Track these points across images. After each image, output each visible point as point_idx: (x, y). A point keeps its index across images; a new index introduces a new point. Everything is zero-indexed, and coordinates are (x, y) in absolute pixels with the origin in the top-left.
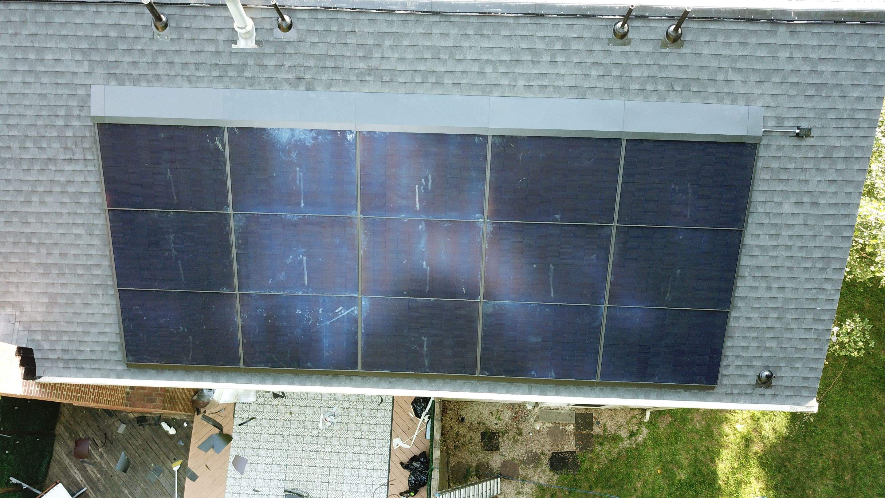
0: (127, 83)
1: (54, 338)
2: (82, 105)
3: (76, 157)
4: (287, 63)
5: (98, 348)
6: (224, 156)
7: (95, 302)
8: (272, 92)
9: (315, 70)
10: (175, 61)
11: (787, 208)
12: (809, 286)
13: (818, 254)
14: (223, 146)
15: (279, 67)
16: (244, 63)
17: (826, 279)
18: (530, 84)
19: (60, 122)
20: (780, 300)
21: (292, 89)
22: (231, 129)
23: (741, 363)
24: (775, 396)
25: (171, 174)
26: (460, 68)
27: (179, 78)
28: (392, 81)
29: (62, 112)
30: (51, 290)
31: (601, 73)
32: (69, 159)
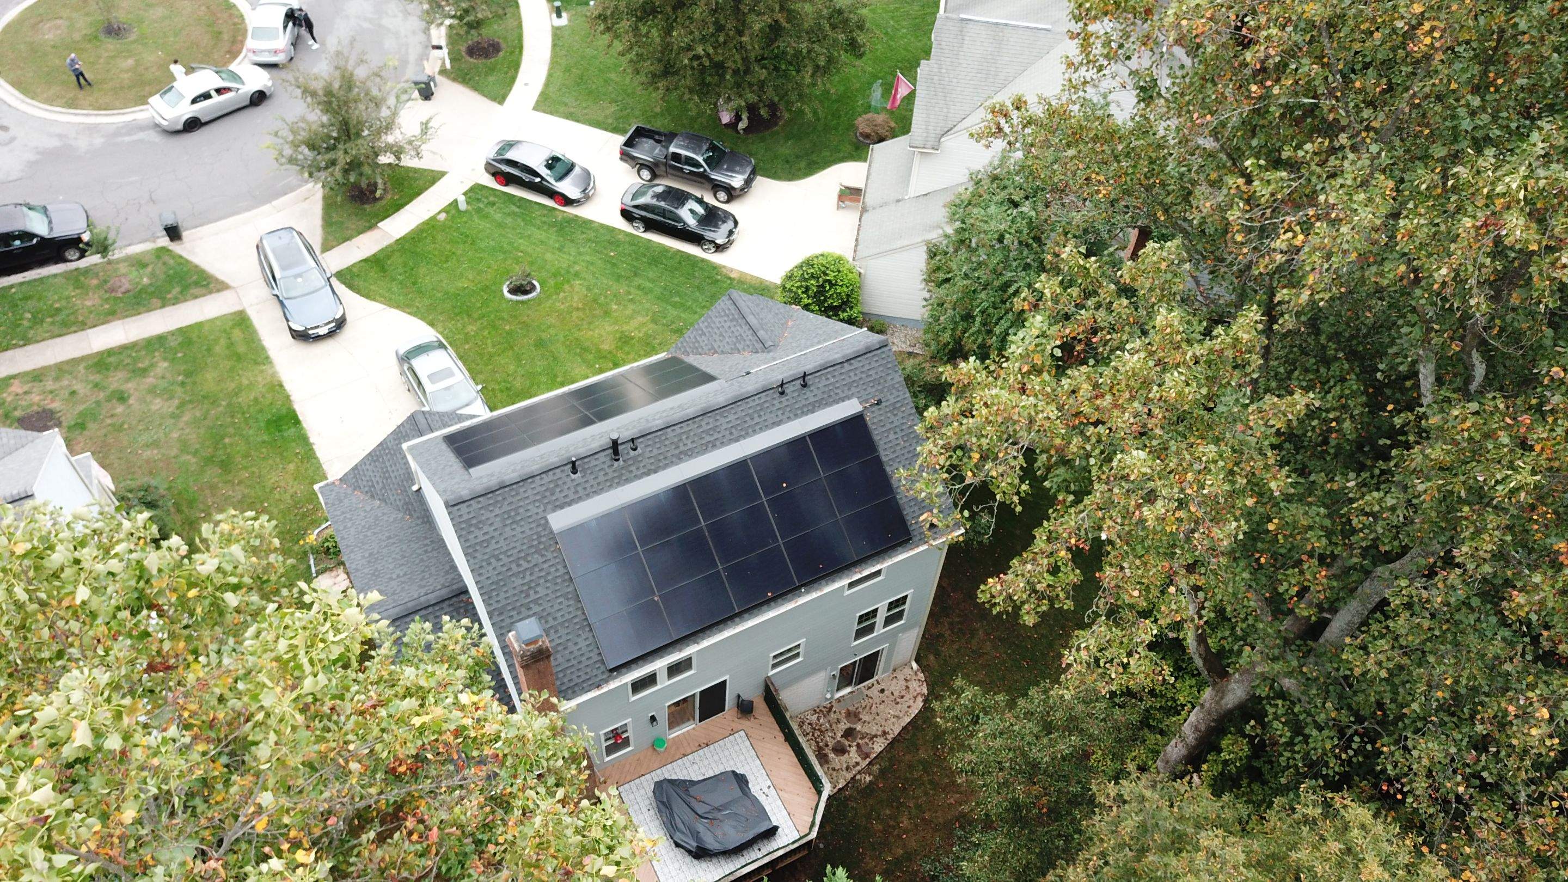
0: (565, 507)
1: (562, 675)
2: (545, 528)
8: (638, 481)
9: (655, 463)
10: (586, 486)
16: (620, 474)
18: (754, 429)
21: (647, 476)
23: (916, 521)
26: (720, 435)
27: (591, 494)
28: (693, 454)
29: (535, 537)
31: (782, 412)
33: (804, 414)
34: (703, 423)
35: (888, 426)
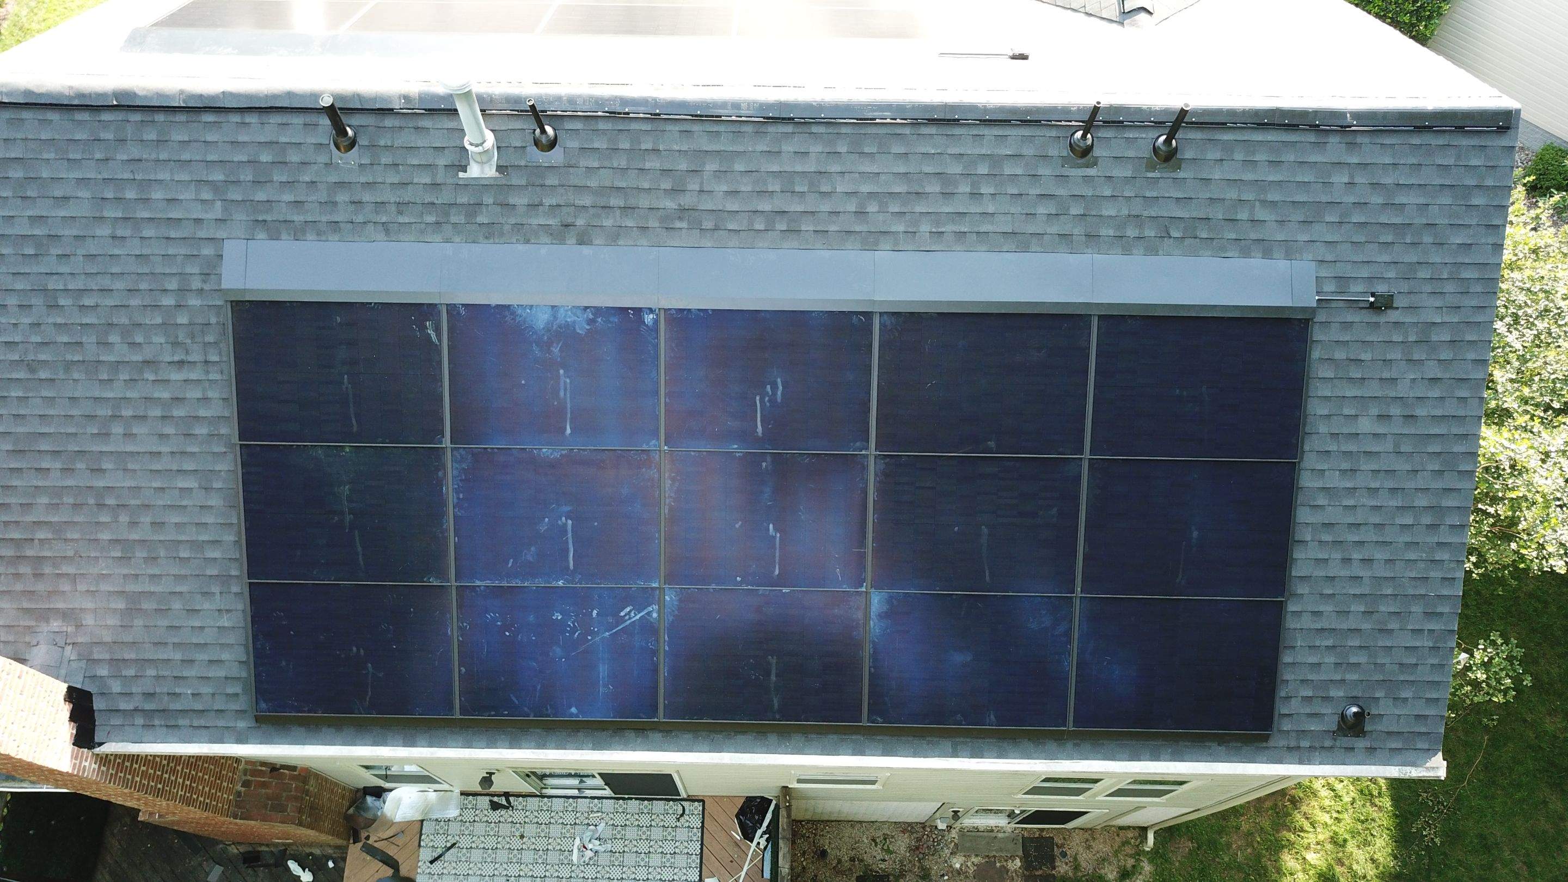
0: (284, 236)
1: (131, 672)
2: (208, 272)
3: (190, 359)
4: (547, 201)
5: (206, 690)
6: (439, 353)
7: (206, 606)
8: (521, 247)
9: (592, 211)
10: (364, 200)
11: (1365, 425)
12: (1412, 556)
13: (1422, 501)
14: (439, 335)
15: (534, 206)
16: (476, 201)
17: (1439, 544)
18: (940, 230)
19: (169, 301)
20: (1366, 581)
21: (554, 242)
22: (451, 308)
23: (1310, 694)
24: (1371, 750)
25: (349, 383)
26: (825, 207)
27: (370, 227)
28: (716, 229)
29: (173, 285)
30: (131, 587)
31: (1054, 212)
32: (178, 362)
33: (1123, 243)
34: (788, 147)
35: (1373, 389)
